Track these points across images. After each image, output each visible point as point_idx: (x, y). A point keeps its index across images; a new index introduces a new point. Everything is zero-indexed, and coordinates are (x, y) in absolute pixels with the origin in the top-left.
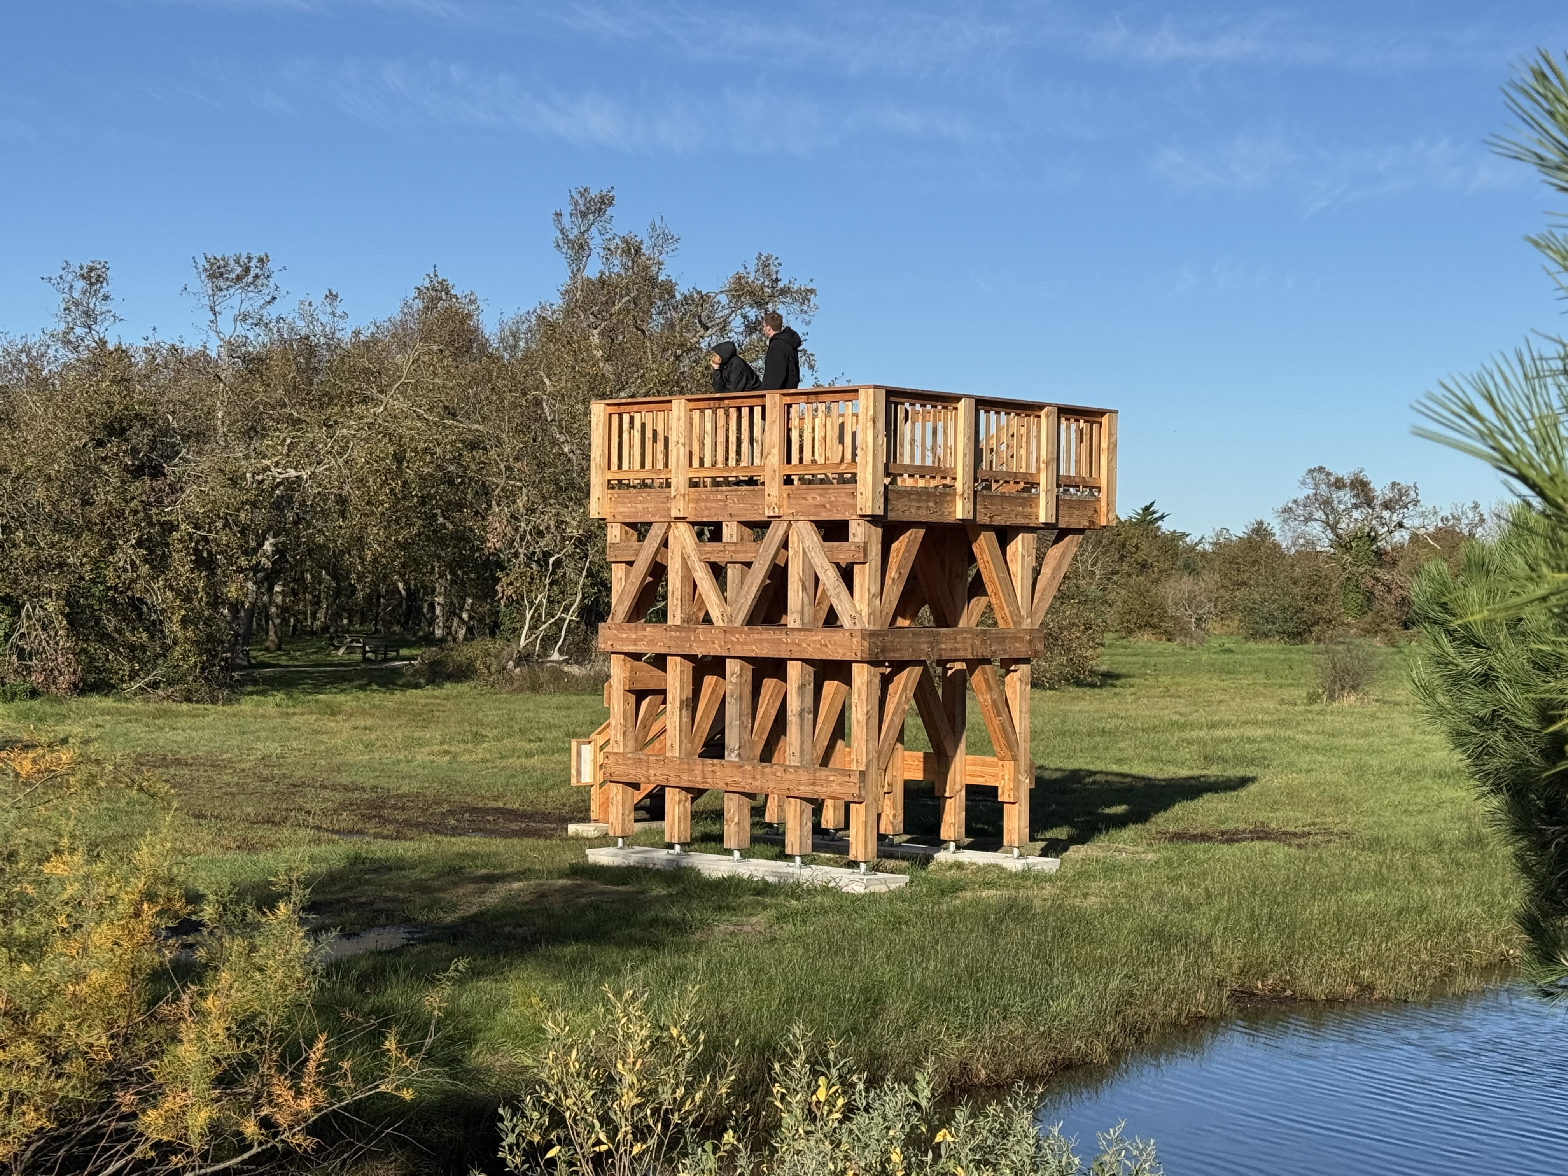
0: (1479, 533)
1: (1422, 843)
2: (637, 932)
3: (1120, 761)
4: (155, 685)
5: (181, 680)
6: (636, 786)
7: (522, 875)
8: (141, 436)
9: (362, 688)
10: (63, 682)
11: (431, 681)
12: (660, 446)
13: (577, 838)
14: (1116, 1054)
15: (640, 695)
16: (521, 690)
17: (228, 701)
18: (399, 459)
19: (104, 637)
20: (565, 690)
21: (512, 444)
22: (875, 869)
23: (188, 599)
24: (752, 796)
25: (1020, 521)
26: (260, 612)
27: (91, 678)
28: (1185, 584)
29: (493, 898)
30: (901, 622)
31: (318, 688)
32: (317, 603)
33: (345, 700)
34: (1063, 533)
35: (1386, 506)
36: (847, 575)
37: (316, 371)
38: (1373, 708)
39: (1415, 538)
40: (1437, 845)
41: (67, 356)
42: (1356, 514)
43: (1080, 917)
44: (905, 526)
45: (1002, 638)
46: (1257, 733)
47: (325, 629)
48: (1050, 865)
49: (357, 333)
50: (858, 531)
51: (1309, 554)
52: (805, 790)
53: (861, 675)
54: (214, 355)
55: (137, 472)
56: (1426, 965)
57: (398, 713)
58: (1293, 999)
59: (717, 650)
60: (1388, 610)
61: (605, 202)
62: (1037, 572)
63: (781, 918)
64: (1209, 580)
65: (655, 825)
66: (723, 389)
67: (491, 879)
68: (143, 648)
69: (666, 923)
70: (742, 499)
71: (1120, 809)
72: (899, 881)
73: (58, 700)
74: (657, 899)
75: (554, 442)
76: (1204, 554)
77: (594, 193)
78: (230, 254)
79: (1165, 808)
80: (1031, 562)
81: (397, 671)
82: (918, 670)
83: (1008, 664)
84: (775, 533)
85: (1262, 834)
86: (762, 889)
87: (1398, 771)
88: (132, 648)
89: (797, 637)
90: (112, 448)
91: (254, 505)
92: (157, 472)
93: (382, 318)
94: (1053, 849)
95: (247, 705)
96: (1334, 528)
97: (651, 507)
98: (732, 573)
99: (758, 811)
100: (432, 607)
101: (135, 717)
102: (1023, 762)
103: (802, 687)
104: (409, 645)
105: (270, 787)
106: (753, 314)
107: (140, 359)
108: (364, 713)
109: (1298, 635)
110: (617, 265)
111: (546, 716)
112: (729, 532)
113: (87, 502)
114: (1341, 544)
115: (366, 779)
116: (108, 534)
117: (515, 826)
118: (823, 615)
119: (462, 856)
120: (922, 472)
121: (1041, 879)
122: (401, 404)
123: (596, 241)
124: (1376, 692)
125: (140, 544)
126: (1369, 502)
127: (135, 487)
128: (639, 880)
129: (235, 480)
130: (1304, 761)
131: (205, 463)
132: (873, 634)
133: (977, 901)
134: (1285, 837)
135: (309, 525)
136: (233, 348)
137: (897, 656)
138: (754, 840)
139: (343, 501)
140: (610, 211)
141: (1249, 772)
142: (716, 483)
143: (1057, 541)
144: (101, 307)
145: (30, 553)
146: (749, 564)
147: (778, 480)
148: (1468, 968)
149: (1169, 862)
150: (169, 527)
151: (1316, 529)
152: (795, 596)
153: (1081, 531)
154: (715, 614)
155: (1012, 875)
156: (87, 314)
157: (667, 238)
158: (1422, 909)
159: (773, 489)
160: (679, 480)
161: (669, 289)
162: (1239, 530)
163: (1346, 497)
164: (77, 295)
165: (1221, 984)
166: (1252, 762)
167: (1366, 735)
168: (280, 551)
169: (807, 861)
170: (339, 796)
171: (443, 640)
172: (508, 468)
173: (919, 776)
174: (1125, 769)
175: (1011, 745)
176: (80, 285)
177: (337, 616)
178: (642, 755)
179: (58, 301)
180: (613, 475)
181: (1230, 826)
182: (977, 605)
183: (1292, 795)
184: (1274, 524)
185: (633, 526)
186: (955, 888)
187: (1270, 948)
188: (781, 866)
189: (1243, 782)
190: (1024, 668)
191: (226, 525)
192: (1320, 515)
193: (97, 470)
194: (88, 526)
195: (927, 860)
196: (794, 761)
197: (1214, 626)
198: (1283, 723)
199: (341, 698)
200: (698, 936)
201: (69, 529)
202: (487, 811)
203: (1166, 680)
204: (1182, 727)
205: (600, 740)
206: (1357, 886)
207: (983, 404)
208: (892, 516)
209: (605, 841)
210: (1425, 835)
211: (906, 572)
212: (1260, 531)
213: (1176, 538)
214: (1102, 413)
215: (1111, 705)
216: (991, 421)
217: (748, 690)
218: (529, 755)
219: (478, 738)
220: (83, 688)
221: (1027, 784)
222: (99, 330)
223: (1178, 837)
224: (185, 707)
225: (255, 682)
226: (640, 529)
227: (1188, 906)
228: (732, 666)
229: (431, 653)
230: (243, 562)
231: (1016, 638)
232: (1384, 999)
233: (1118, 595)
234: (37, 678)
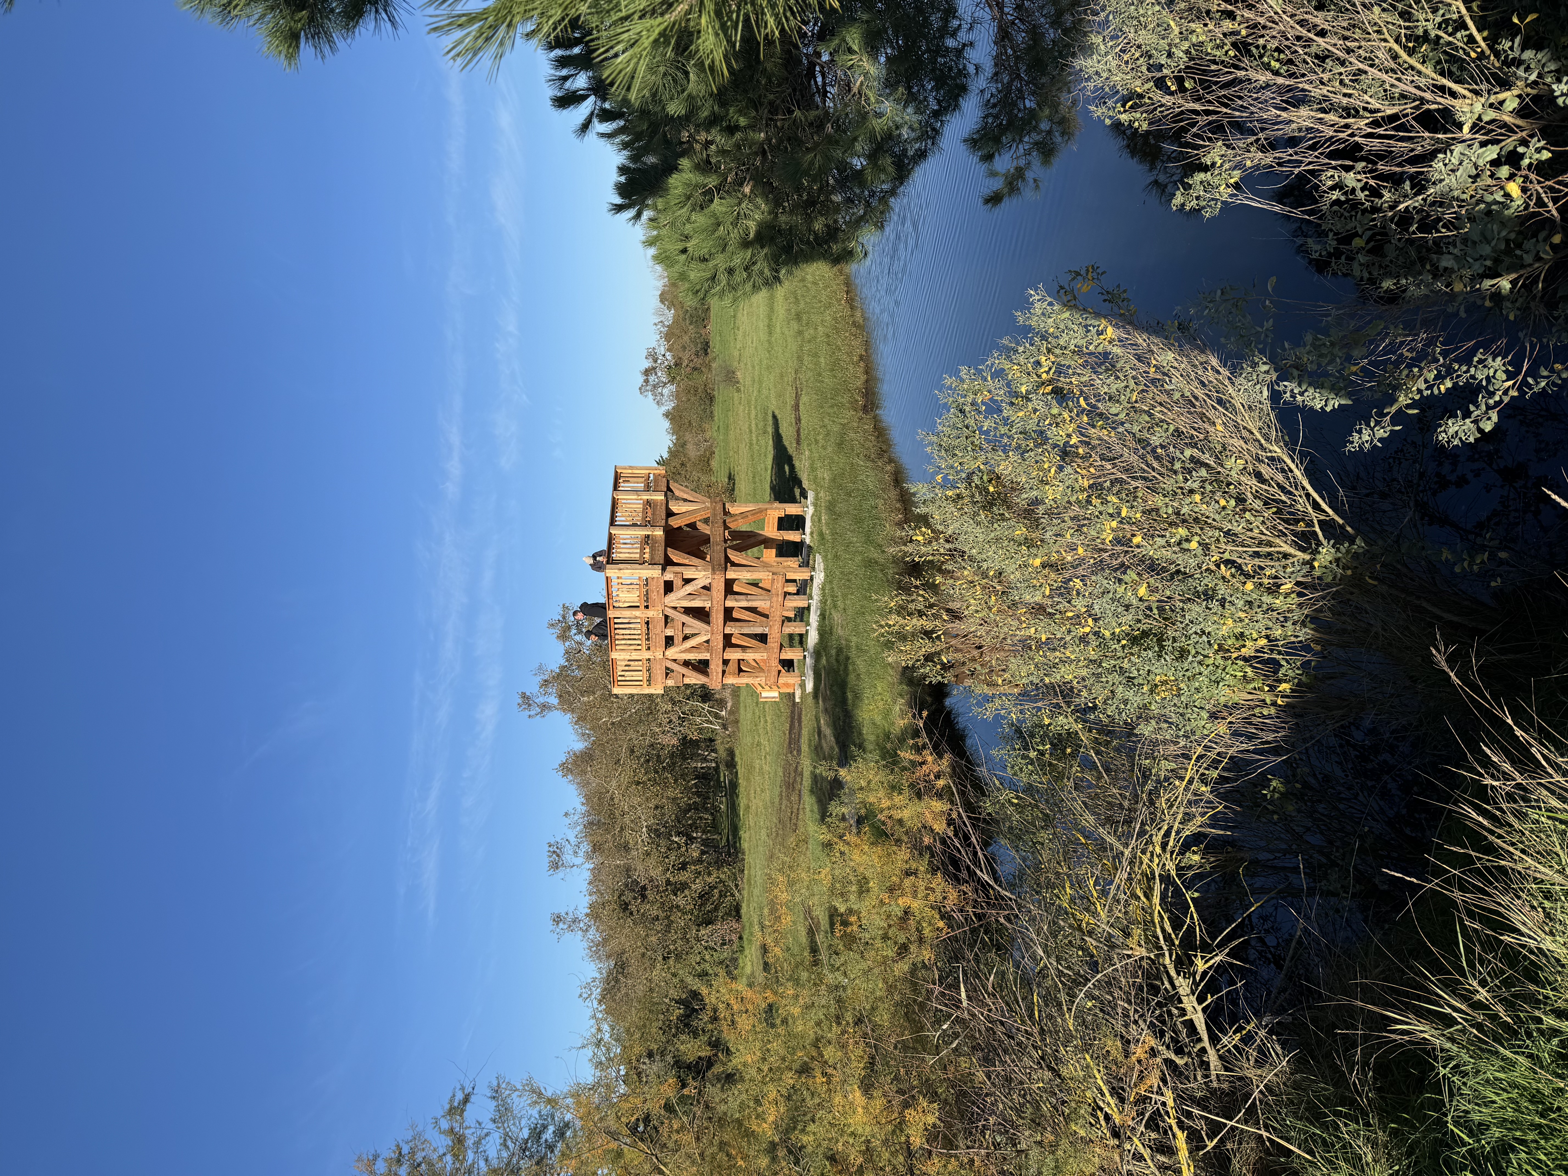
0: (666, 323)
1: (799, 339)
2: (842, 668)
3: (766, 470)
4: (737, 886)
5: (734, 874)
6: (779, 672)
7: (818, 720)
8: (628, 896)
9: (737, 796)
10: (735, 925)
11: (735, 767)
12: (632, 663)
13: (801, 698)
14: (891, 461)
15: (740, 670)
16: (738, 728)
17: (743, 854)
18: (638, 783)
19: (716, 909)
20: (738, 709)
21: (632, 734)
22: (814, 569)
23: (700, 873)
24: (783, 622)
25: (664, 507)
26: (705, 843)
27: (734, 913)
28: (690, 447)
29: (827, 731)
30: (708, 559)
31: (738, 816)
32: (701, 818)
33: (742, 802)
34: (669, 489)
35: (655, 361)
36: (687, 581)
37: (599, 821)
38: (742, 364)
39: (669, 350)
40: (800, 333)
41: (593, 930)
42: (659, 374)
43: (833, 480)
44: (666, 555)
45: (715, 515)
46: (753, 412)
47: (712, 814)
48: (811, 495)
49: (583, 804)
50: (668, 576)
51: (677, 396)
52: (781, 598)
53: (731, 575)
54: (592, 866)
55: (644, 897)
56: (851, 334)
57: (748, 780)
58: (866, 389)
59: (721, 637)
60: (700, 361)
61: (524, 696)
62: (685, 500)
63: (835, 606)
64: (688, 437)
65: (795, 664)
66: (606, 636)
67: (819, 733)
68: (720, 892)
69: (838, 655)
70: (655, 627)
71: (787, 468)
72: (819, 558)
73: (743, 928)
74: (827, 661)
75: (630, 716)
76: (677, 439)
77: (520, 701)
78: (547, 860)
79: (786, 449)
80: (681, 503)
81: (730, 782)
82: (729, 550)
83: (726, 513)
84: (670, 612)
85: (796, 407)
86: (823, 616)
87: (769, 352)
88: (721, 896)
89: (715, 603)
90: (633, 908)
91: (658, 846)
92: (644, 888)
93: (576, 793)
94: (804, 495)
95: (745, 845)
96: (665, 384)
97: (658, 667)
98: (687, 631)
99: (789, 619)
100: (702, 768)
101: (750, 894)
102: (767, 506)
103: (736, 600)
104: (719, 777)
105: (781, 832)
106: (574, 631)
107: (594, 898)
108: (748, 794)
109: (712, 399)
110: (553, 690)
111: (749, 716)
112: (669, 632)
113: (657, 918)
114: (672, 380)
115: (777, 791)
116: (671, 908)
117: (797, 725)
118: (705, 592)
119: (810, 746)
120: (642, 549)
121: (817, 498)
122: (614, 783)
123: (541, 700)
124: (735, 364)
125: (676, 895)
126: (654, 368)
127: (651, 897)
128: (820, 669)
129: (648, 854)
130: (765, 392)
131: (640, 867)
132: (713, 570)
133: (827, 524)
134: (798, 397)
135: (667, 822)
136: (589, 857)
137: (723, 559)
138: (802, 621)
139: (657, 807)
140: (528, 694)
141: (770, 415)
142: (648, 639)
143: (672, 491)
144: (571, 915)
145: (680, 942)
146: (683, 624)
147: (646, 611)
148: (852, 316)
149: (809, 445)
150: (668, 882)
151: (666, 391)
152: (697, 603)
153: (668, 481)
154: (705, 638)
155: (816, 511)
156: (574, 922)
157: (540, 668)
158: (828, 336)
159: (650, 613)
160: (647, 655)
161: (563, 668)
162: (666, 424)
163: (652, 378)
164: (565, 927)
165: (861, 419)
166: (766, 414)
167: (753, 367)
168: (678, 834)
169: (811, 597)
170: (784, 802)
171: (716, 763)
172: (642, 735)
173: (774, 551)
174: (770, 467)
175: (761, 511)
176: (561, 925)
177: (706, 809)
178: (766, 669)
179: (568, 936)
180: (645, 683)
181: (793, 421)
182: (701, 526)
183: (779, 396)
184: (664, 409)
185: (667, 674)
186: (821, 534)
187: (845, 399)
188: (813, 609)
189: (774, 417)
190: (727, 506)
191: (667, 857)
192: (660, 390)
193: (643, 915)
194: (668, 917)
195: (809, 547)
196: (768, 603)
197: (708, 435)
198: (749, 402)
199: (742, 805)
200: (844, 642)
201: (669, 926)
202: (790, 738)
203: (731, 453)
204: (751, 444)
205: (760, 688)
206: (817, 364)
207: (612, 523)
208: (662, 562)
209: (803, 686)
210: (796, 337)
211: (686, 556)
212: (667, 415)
213: (670, 451)
214: (616, 472)
215: (743, 476)
216: (620, 519)
217: (738, 624)
218: (766, 721)
219: (759, 744)
220: (738, 916)
221: (777, 505)
222: (581, 916)
223: (798, 442)
224: (746, 872)
225: (735, 843)
226: (668, 672)
227: (828, 434)
228: (728, 631)
229: (722, 768)
230: (683, 849)
231: (714, 509)
232: (866, 350)
233: (695, 475)
234: (734, 937)
